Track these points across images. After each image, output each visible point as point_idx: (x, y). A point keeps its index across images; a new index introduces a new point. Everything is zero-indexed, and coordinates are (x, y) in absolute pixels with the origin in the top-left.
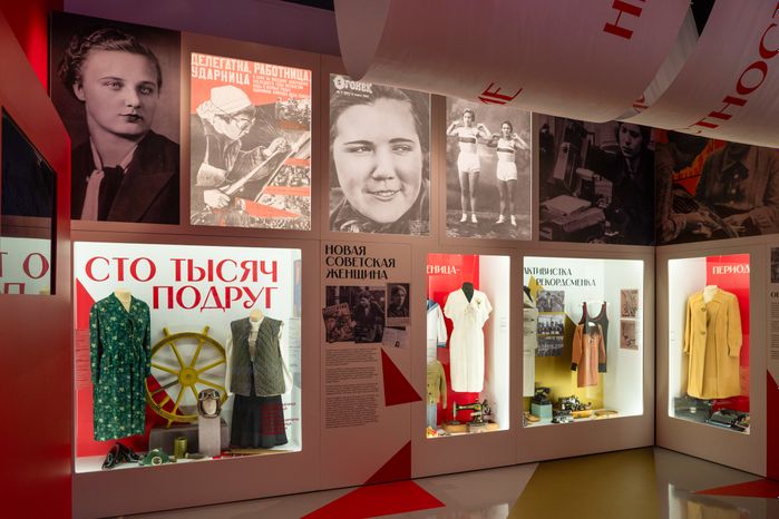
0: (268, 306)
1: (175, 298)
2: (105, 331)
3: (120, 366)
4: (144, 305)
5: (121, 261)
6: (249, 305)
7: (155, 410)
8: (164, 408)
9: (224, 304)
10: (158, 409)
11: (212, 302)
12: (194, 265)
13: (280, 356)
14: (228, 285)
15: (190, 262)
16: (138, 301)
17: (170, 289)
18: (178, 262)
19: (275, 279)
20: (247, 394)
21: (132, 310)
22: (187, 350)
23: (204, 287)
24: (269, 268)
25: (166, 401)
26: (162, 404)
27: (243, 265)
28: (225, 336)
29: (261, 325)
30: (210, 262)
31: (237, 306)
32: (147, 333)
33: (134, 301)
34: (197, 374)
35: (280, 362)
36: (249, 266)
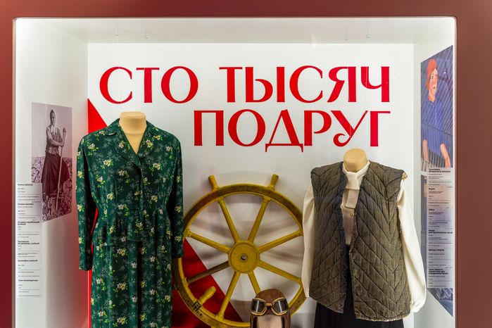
0: (374, 142)
1: (227, 129)
2: (97, 183)
3: (119, 245)
4: (169, 139)
5: (148, 72)
6: (341, 140)
7: (191, 309)
8: (207, 305)
9: (301, 139)
10: (197, 307)
11: (282, 135)
12: (255, 76)
13: (400, 237)
14: (309, 107)
15: (249, 71)
16: (161, 132)
17: (220, 115)
18: (231, 72)
19: (385, 98)
20: (339, 310)
21: (143, 147)
22: (243, 212)
23: (270, 110)
24: (375, 78)
25: (210, 293)
26: (203, 300)
27: (333, 74)
28: (302, 192)
29: (365, 178)
30: (281, 71)
31: (323, 142)
32: (176, 186)
33: (151, 131)
34: (257, 252)
35: (402, 248)
36: (343, 75)
